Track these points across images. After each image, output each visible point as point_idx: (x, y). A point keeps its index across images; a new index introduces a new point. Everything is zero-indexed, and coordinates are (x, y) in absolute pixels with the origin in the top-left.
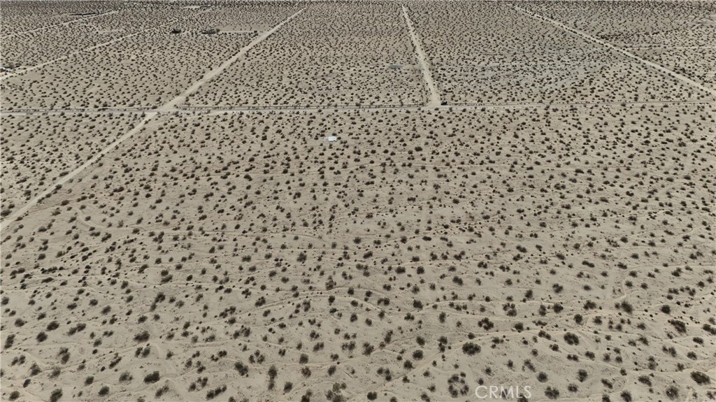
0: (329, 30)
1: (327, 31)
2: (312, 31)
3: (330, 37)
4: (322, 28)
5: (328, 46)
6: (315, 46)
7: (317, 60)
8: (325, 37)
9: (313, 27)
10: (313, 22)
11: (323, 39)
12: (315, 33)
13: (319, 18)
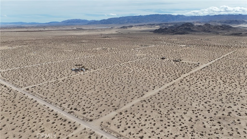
0: (243, 68)
1: (242, 69)
2: (232, 67)
3: (242, 74)
4: (239, 66)
5: (237, 83)
6: (228, 80)
7: (224, 95)
8: (238, 74)
9: (234, 64)
10: (235, 61)
11: (236, 76)
12: (233, 69)
13: (240, 58)
